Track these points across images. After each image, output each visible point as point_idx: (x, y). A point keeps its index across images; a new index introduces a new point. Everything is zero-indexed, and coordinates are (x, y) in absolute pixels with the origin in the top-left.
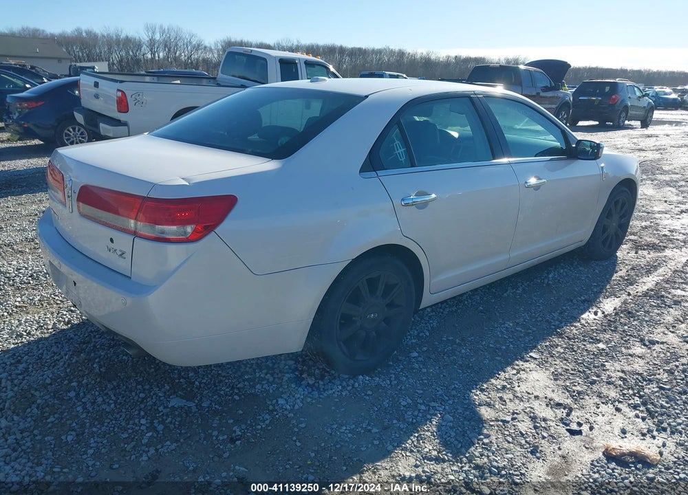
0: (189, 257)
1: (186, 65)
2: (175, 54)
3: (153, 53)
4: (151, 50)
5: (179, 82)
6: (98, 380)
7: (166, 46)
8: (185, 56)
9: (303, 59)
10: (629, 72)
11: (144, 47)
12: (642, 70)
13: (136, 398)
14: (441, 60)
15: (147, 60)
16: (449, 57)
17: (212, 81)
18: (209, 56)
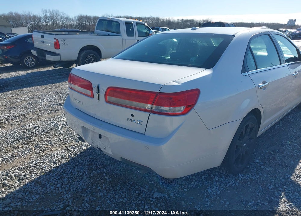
0: (183, 123)
1: (62, 27)
2: (57, 22)
3: (46, 22)
4: (45, 21)
5: (78, 34)
6: (110, 185)
7: (52, 19)
8: (61, 23)
9: (135, 22)
10: (255, 24)
11: (42, 19)
12: (260, 23)
13: (135, 194)
14: (175, 21)
15: (44, 25)
16: (178, 20)
17: (92, 33)
18: (72, 23)
